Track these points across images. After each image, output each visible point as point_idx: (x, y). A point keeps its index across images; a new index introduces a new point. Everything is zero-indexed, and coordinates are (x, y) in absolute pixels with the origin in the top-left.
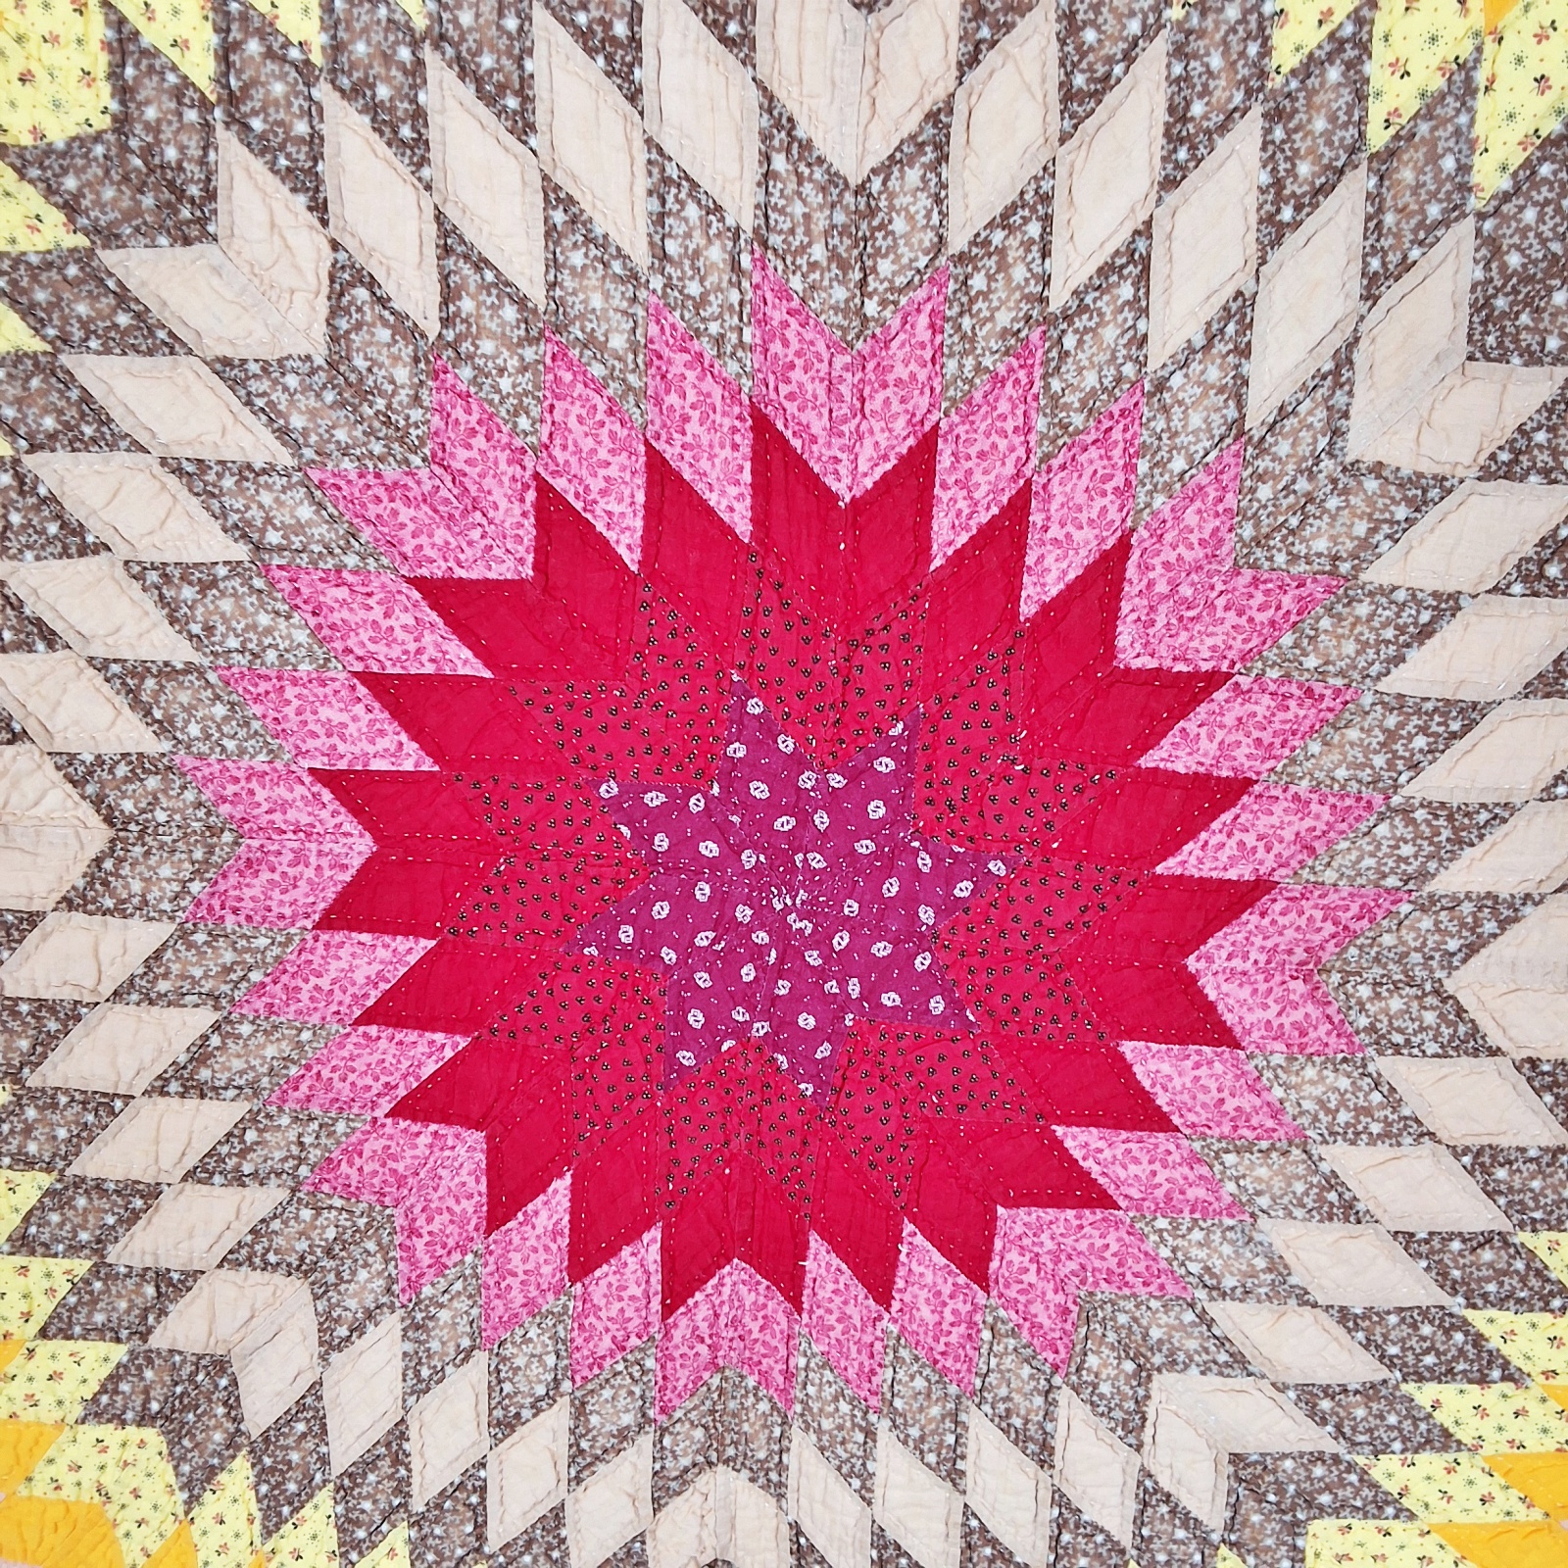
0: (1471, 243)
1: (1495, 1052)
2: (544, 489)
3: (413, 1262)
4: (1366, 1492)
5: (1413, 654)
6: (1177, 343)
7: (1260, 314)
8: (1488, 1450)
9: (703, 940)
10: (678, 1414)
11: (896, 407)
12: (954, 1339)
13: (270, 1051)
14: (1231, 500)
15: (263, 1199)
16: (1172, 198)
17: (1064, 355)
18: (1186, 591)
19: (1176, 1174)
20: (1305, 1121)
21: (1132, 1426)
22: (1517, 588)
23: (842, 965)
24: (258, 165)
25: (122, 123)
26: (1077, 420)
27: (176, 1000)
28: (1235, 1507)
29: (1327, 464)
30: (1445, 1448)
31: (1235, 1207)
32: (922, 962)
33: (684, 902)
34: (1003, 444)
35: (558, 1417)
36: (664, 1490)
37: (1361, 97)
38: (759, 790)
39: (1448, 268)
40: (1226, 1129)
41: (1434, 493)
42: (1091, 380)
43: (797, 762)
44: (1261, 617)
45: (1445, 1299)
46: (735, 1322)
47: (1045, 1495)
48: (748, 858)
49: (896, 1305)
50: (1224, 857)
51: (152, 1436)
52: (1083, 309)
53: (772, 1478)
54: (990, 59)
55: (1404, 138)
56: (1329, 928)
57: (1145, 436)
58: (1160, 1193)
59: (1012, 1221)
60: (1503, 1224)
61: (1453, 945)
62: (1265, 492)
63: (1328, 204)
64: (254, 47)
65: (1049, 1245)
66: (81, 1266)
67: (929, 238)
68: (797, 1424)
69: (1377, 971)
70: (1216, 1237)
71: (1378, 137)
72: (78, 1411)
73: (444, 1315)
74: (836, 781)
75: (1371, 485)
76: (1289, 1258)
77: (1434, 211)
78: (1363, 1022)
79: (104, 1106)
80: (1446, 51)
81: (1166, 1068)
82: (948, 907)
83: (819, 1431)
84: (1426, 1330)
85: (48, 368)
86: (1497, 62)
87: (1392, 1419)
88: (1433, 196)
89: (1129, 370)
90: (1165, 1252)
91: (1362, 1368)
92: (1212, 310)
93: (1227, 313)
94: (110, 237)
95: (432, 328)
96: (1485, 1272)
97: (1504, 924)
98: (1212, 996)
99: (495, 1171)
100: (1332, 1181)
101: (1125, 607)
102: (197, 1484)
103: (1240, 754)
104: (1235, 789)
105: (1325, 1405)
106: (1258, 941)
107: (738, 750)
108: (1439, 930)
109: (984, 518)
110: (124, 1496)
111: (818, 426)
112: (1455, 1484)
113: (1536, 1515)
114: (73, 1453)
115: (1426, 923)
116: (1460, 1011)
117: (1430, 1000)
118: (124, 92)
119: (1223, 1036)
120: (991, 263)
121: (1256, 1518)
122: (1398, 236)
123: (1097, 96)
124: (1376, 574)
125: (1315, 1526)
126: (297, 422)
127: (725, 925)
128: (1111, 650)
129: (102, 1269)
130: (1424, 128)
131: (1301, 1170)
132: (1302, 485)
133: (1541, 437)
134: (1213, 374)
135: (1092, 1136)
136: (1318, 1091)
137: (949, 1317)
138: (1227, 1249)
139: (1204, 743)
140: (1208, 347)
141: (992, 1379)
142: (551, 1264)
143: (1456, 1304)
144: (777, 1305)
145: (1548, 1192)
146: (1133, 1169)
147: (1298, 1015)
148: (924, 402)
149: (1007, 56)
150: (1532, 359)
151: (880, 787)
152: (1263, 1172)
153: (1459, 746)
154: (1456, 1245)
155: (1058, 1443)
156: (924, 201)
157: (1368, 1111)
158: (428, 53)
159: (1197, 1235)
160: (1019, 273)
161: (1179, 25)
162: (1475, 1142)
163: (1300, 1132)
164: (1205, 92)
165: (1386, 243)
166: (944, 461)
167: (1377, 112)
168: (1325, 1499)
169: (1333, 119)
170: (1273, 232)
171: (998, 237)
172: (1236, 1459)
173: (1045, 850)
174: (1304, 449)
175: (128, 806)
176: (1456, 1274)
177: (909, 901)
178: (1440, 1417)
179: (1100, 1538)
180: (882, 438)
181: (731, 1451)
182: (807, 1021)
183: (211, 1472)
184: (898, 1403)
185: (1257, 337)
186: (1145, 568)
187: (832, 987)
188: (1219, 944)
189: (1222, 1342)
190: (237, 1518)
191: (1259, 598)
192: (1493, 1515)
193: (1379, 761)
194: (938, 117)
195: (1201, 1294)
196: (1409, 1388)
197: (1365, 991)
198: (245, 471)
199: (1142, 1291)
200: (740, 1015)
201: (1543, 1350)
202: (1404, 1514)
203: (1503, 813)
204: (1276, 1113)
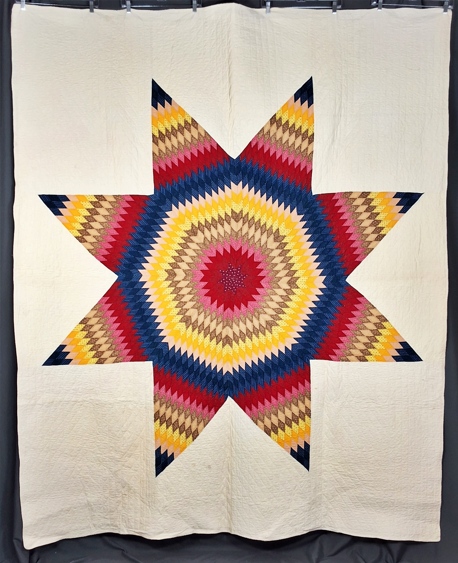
0: (273, 235)
1: (281, 288)
2: (217, 250)
3: (205, 307)
4: (276, 324)
5: (273, 260)
6: (256, 241)
7: (261, 239)
8: (284, 320)
9: (227, 281)
10: (224, 321)
11: (239, 245)
12: (245, 312)
13: (196, 291)
14: (260, 251)
15: (195, 303)
16: (255, 233)
17: (249, 242)
18: (258, 256)
19: (260, 298)
22: (279, 256)
23: (237, 283)
24: (200, 231)
25: (192, 229)
26: (251, 246)
27: (189, 287)
28: (266, 325)
29: (266, 248)
30: (281, 320)
31: (265, 301)
32: (242, 283)
33: (225, 279)
34: (246, 247)
35: (216, 320)
36: (224, 327)
37: (266, 227)
38: (231, 270)
39: (272, 237)
40: (264, 294)
41: (273, 250)
42: (251, 243)
43: (233, 268)
45: (280, 307)
46: (229, 313)
47: (252, 325)
48: (230, 275)
49: (241, 310)
50: (262, 274)
51: (184, 323)
52: (250, 239)
53: (231, 327)
54: (244, 225)
55: (269, 229)
56: (269, 279)
57: (255, 247)
58: (259, 300)
59: (249, 302)
60: (283, 301)
61: (278, 280)
62: (262, 250)
63: (265, 233)
64: (200, 225)
65: (252, 304)
66: (180, 309)
67: (241, 235)
68: (233, 322)
71: (267, 229)
72: (179, 321)
73: (207, 312)
74: (236, 270)
75: (269, 250)
76: (269, 305)
77: (271, 233)
78: (272, 286)
79: (184, 295)
80: (270, 225)
81: (259, 290)
82: (244, 279)
83: (235, 322)
84: (279, 310)
85: (186, 244)
86: (273, 225)
87: (277, 317)
89: (253, 243)
90: (260, 304)
91: (274, 313)
92: (258, 239)
94: (191, 236)
95: (210, 241)
96: (282, 305)
97: (281, 279)
98: (262, 285)
99: (211, 300)
100: (271, 298)
101: (254, 257)
102: (187, 328)
103: (262, 267)
104: (262, 270)
105: (272, 316)
106: (265, 280)
107: (229, 268)
109: (245, 252)
110: (181, 329)
111: (234, 246)
112: (282, 323)
113: (289, 325)
114: (178, 325)
115: (276, 279)
116: (279, 285)
117: (277, 285)
118: (192, 227)
119: (263, 288)
121: (268, 326)
122: (269, 235)
123: (251, 227)
124: (270, 255)
125: (273, 327)
126: (201, 247)
127: (228, 280)
128: (254, 260)
129: (182, 309)
131: (269, 297)
132: (265, 250)
133: (279, 247)
134: (259, 243)
135: (254, 296)
136: (270, 291)
137: (245, 310)
138: (264, 304)
139: (260, 267)
140: (258, 241)
141: (248, 315)
142: (216, 307)
143: (281, 308)
144: (232, 311)
145: (286, 299)
146: (257, 298)
147: (268, 286)
148: (241, 245)
150: (278, 242)
151: (239, 270)
152: (266, 298)
153: (276, 266)
154: (280, 303)
155: (253, 321)
156: (241, 233)
157: (273, 293)
158: (211, 225)
159: (262, 303)
160: (246, 237)
161: (255, 223)
162: (281, 295)
164: (257, 227)
166: (242, 248)
167: (267, 228)
168: (273, 324)
169: (264, 228)
170: (262, 235)
171: (245, 235)
172: (266, 321)
173: (250, 274)
175: (187, 273)
176: (280, 305)
177: (241, 278)
178: (280, 317)
180: (238, 247)
181: (228, 325)
182: (234, 288)
183: (189, 326)
184: (241, 318)
185: (261, 241)
186: (255, 255)
187: (236, 285)
188: (262, 281)
189: (264, 311)
190: (190, 331)
191: (263, 257)
192: (285, 325)
193: (271, 267)
194: (241, 228)
195: (263, 308)
196: (278, 315)
197: (272, 284)
198: (198, 250)
199: (258, 308)
200: (229, 287)
201: (287, 311)
202: (279, 326)
203: (280, 271)
204: (267, 293)
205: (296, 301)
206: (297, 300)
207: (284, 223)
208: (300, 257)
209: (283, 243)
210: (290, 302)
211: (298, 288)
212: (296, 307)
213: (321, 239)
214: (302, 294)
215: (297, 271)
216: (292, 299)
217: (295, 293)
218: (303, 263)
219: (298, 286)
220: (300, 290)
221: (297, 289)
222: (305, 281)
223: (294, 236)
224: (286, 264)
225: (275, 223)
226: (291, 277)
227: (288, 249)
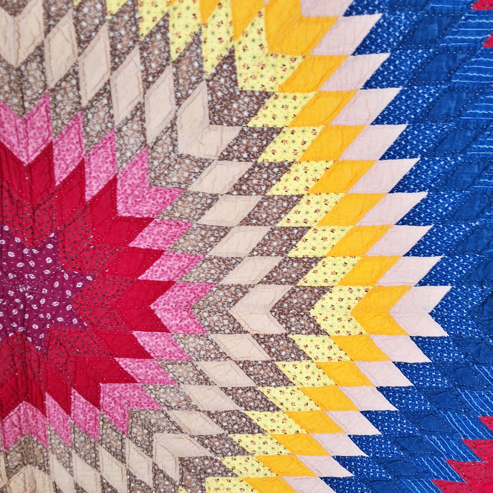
0: (206, 88)
1: (246, 332)
4: (222, 468)
5: (206, 212)
6: (123, 117)
7: (146, 109)
8: (257, 454)
10: (11, 449)
11: (38, 135)
12: (91, 424)
14: (146, 165)
16: (115, 73)
17: (88, 120)
18: (136, 193)
19: (154, 372)
20: (190, 354)
21: (148, 450)
22: (235, 193)
23: (43, 309)
26: (96, 140)
28: (182, 474)
29: (173, 155)
30: (244, 454)
31: (173, 381)
32: (69, 307)
34: (73, 147)
36: (10, 472)
37: (168, 43)
38: (11, 254)
39: (200, 96)
40: (168, 357)
41: (206, 164)
42: (98, 128)
43: (22, 246)
44: (160, 201)
45: (238, 407)
46: (26, 421)
47: (125, 472)
48: (11, 276)
49: (72, 415)
50: (158, 273)
52: (92, 106)
53: (46, 469)
54: (53, 30)
55: (182, 56)
56: (193, 296)
57: (117, 145)
58: (149, 378)
59: (106, 387)
60: (253, 384)
61: (230, 300)
62: (156, 163)
63: (162, 76)
65: (117, 395)
67: (41, 84)
68: (50, 452)
69: (209, 308)
70: (168, 391)
71: (174, 56)
74: (35, 251)
75: (187, 161)
76: (191, 397)
77: (194, 79)
78: (206, 324)
80: (191, 30)
81: (147, 339)
82: (75, 290)
83: (56, 454)
84: (234, 417)
86: (206, 34)
87: (227, 446)
88: (193, 74)
89: (110, 125)
90: (153, 396)
91: (216, 430)
92: (131, 108)
93: (137, 109)
96: (249, 399)
97: (244, 293)
98: (159, 316)
100: (201, 373)
101: (119, 198)
103: (159, 242)
104: (159, 253)
105: (207, 441)
106: (172, 299)
107: (3, 242)
108: (225, 296)
109: (71, 169)
112: (248, 466)
113: (274, 475)
115: (221, 294)
116: (235, 320)
117: (225, 317)
119: (163, 329)
120: (62, 91)
121: (189, 477)
122: (184, 86)
123: (88, 42)
124: (194, 187)
125: (208, 479)
127: (5, 297)
128: (116, 212)
130: (188, 53)
131: (191, 369)
132: (167, 161)
133: (235, 147)
134: (135, 127)
135: (128, 361)
136: (194, 345)
137: (88, 418)
138: (172, 394)
139: (148, 240)
140: (132, 119)
141: (104, 436)
143: (242, 409)
144: (39, 415)
145: (265, 374)
146: (141, 371)
147: (186, 322)
148: (47, 134)
149: (59, 29)
150: (230, 124)
151: (49, 253)
152: (180, 370)
153: (223, 240)
154: (240, 391)
155: (127, 456)
156: (38, 73)
157: (209, 351)
159: (162, 390)
160: (71, 95)
161: (110, 21)
162: (243, 360)
163: (190, 358)
164: (121, 41)
165: (181, 88)
167: (173, 48)
168: (209, 471)
169: (160, 50)
170: (147, 85)
171: (64, 84)
172: (181, 459)
173: (103, 272)
174: (165, 151)
176: (241, 400)
177: (62, 288)
178: (241, 444)
179: (143, 485)
180: (35, 145)
181: (31, 460)
182: (36, 327)
184: (77, 445)
185: (146, 116)
186: (123, 186)
187: (42, 316)
188: (160, 300)
189: (173, 423)
191: (159, 195)
192: (261, 475)
193: (201, 245)
194: (40, 48)
195: (165, 408)
196: (231, 436)
197: (206, 314)
199: (147, 408)
200: (15, 325)
201: (269, 423)
202: (234, 475)
203: (239, 260)
204: (182, 352)
205: (308, 384)
206: (310, 382)
207: (260, 23)
208: (333, 198)
209: (253, 130)
210: (283, 388)
211: (318, 331)
212: (308, 408)
213: (444, 111)
214: (335, 358)
215: (316, 260)
216: (290, 376)
217: (307, 351)
218: (347, 229)
219: (319, 326)
220: (329, 342)
221: (313, 336)
222: (353, 303)
223: (311, 95)
224: (267, 229)
225: (212, 23)
226: (289, 287)
227: (279, 160)
